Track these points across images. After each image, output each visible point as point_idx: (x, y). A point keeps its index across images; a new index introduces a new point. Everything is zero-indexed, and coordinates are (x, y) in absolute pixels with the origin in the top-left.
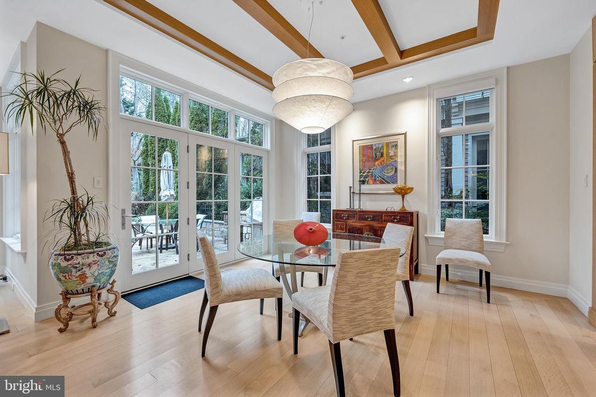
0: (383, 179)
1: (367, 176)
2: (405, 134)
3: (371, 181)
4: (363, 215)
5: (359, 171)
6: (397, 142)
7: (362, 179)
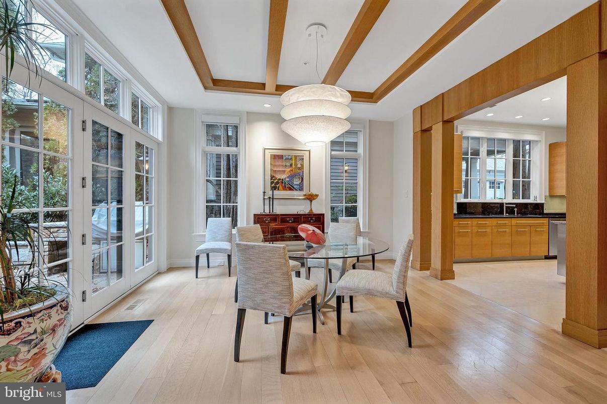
0: (291, 186)
1: (278, 183)
2: (310, 151)
3: (280, 187)
4: (284, 218)
5: (270, 178)
6: (303, 156)
7: (273, 185)
